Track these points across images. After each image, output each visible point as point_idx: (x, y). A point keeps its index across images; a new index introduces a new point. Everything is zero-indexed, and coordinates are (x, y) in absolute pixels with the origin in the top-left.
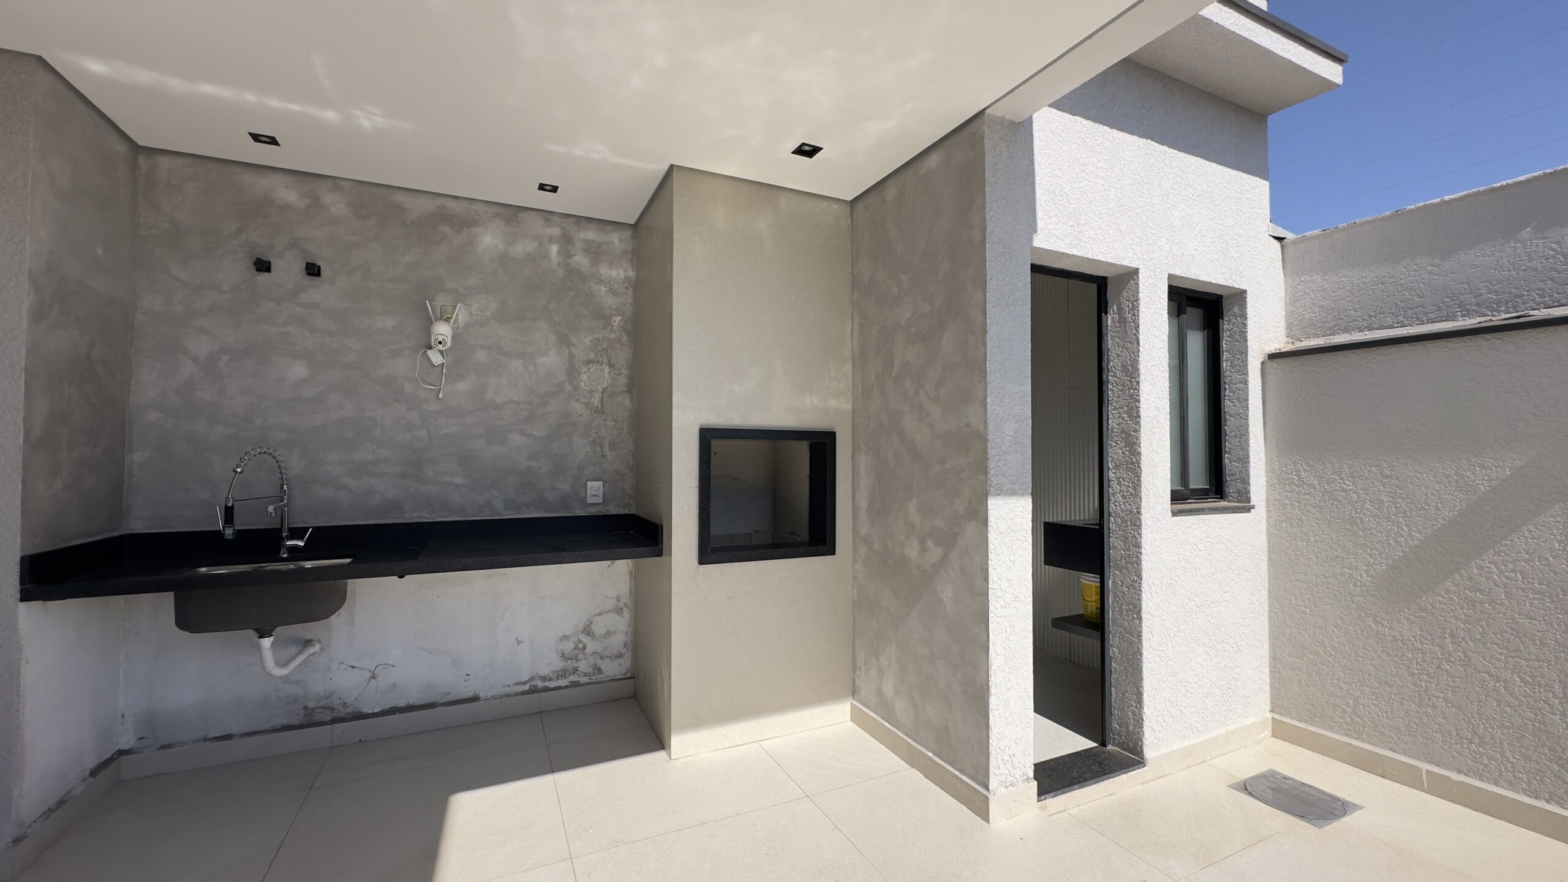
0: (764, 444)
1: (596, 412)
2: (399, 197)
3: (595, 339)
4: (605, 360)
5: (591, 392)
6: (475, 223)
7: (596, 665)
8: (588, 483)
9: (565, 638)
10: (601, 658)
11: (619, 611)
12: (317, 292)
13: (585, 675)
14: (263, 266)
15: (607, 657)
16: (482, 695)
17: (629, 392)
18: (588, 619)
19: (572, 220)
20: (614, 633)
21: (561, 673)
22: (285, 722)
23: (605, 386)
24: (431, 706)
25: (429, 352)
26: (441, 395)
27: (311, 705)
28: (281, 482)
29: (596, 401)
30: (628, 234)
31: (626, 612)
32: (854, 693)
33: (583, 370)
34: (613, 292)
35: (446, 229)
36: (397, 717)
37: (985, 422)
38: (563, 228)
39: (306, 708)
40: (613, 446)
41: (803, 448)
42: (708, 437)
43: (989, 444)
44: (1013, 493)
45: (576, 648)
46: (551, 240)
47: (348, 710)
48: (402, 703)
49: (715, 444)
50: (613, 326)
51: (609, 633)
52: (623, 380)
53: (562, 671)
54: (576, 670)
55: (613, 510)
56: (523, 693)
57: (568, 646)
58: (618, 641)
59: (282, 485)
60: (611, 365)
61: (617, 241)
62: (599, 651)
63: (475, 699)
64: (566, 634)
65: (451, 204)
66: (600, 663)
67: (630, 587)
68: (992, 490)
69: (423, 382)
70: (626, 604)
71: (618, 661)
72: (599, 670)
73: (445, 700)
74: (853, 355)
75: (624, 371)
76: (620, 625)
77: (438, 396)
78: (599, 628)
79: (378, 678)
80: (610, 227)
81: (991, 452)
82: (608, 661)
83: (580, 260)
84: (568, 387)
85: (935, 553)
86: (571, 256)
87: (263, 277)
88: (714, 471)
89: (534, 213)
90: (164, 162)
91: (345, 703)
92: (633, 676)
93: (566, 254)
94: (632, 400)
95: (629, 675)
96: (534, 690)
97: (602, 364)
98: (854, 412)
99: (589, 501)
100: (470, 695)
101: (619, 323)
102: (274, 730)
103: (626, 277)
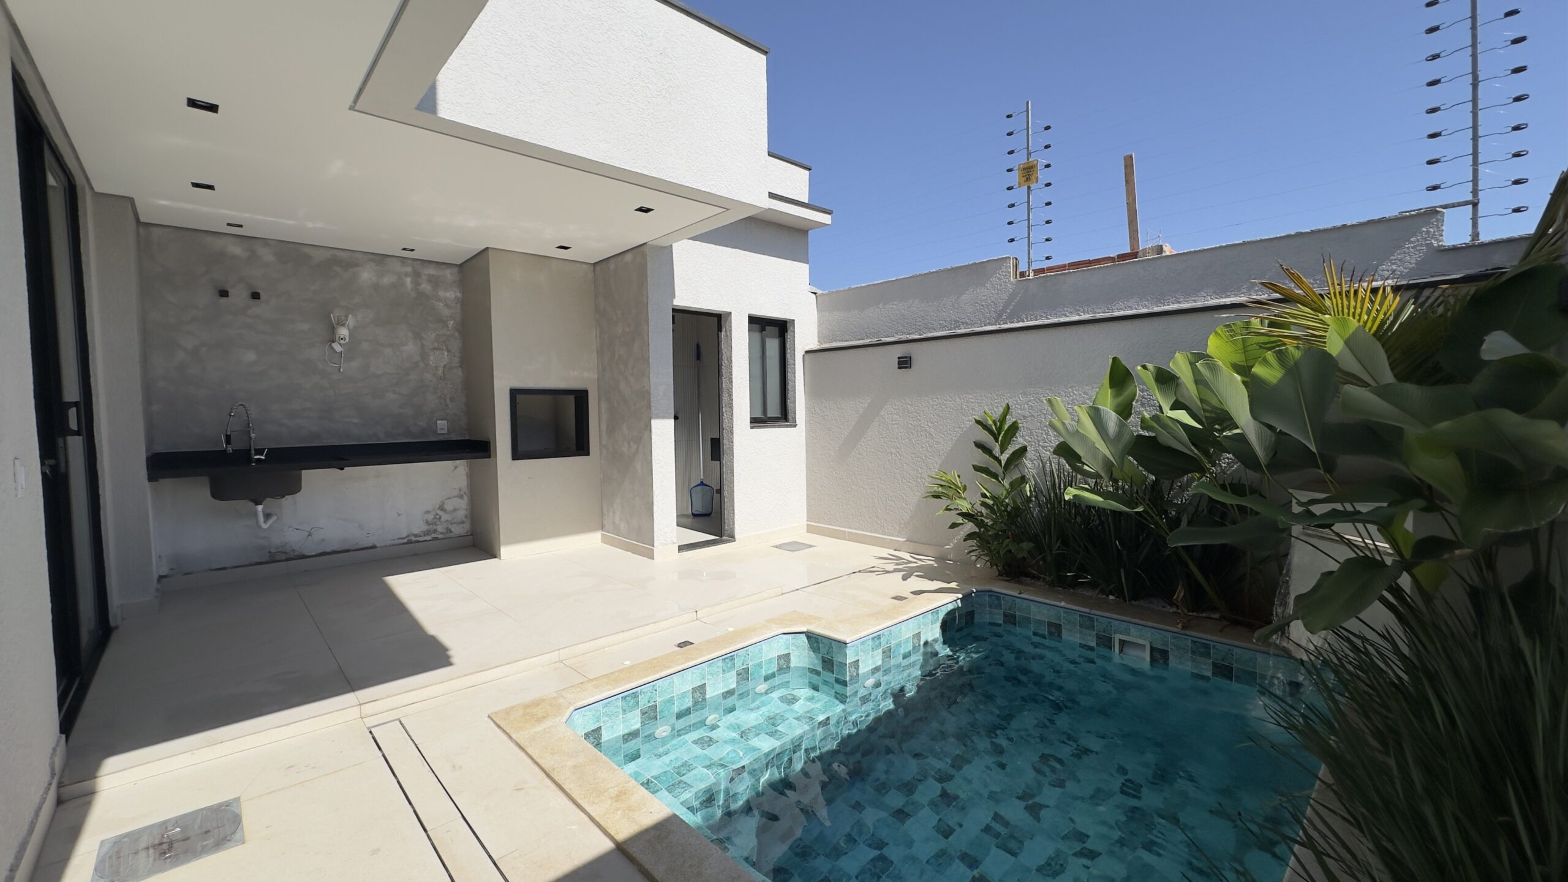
0: (548, 398)
1: (440, 379)
2: (306, 250)
3: (438, 335)
4: (444, 348)
5: (436, 367)
6: (357, 265)
7: (448, 528)
8: (438, 422)
9: (428, 512)
10: (451, 524)
11: (461, 497)
12: (258, 309)
13: (442, 533)
14: (224, 293)
15: (454, 523)
16: (378, 545)
17: (461, 367)
18: (442, 501)
19: (419, 262)
20: (459, 509)
21: (426, 532)
22: (258, 560)
23: (445, 363)
24: (347, 551)
25: (333, 344)
26: (341, 370)
27: (273, 550)
28: (248, 422)
29: (440, 372)
30: (456, 270)
31: (465, 497)
32: (602, 528)
33: (431, 354)
34: (447, 306)
35: (338, 269)
36: (326, 557)
37: (650, 386)
38: (413, 268)
39: (270, 552)
40: (452, 399)
41: (571, 399)
42: (514, 393)
43: (651, 396)
44: (664, 417)
45: (435, 518)
46: (407, 275)
47: (296, 554)
48: (328, 550)
49: (519, 397)
50: (448, 327)
51: (455, 510)
52: (457, 360)
53: (427, 531)
54: (435, 531)
55: (454, 437)
56: (404, 544)
57: (430, 517)
58: (462, 514)
59: (249, 424)
60: (448, 351)
61: (449, 275)
62: (449, 520)
63: (374, 547)
64: (429, 510)
65: (342, 254)
66: (450, 526)
67: (467, 483)
68: (653, 416)
69: (331, 363)
70: (465, 493)
71: (462, 525)
72: (451, 531)
73: (354, 548)
74: (597, 349)
75: (457, 354)
76: (463, 504)
77: (340, 371)
78: (449, 506)
79: (313, 536)
80: (444, 266)
81: (652, 399)
82: (455, 525)
83: (426, 287)
84: (422, 365)
85: (634, 447)
86: (419, 284)
87: (224, 300)
88: (518, 414)
89: (395, 258)
90: (156, 231)
91: (293, 550)
92: (472, 533)
93: (416, 283)
94: (463, 372)
95: (469, 534)
96: (410, 542)
97: (443, 350)
98: (598, 379)
99: (439, 432)
100: (370, 545)
101: (453, 325)
102: (251, 565)
103: (456, 297)
